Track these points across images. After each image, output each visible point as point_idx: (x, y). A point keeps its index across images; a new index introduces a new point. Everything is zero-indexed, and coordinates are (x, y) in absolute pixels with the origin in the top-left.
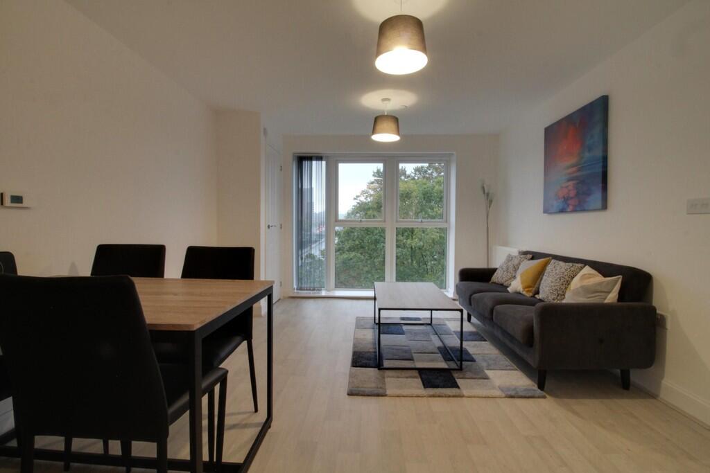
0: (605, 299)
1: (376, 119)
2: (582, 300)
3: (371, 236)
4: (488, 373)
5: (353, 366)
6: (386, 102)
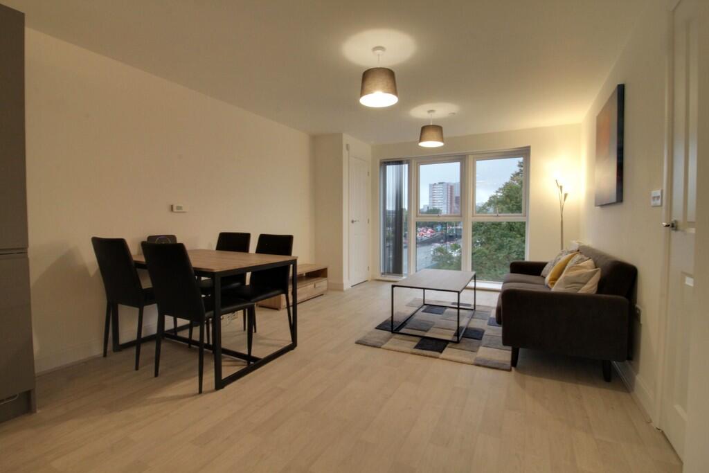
0: (579, 289)
1: (424, 129)
3: (497, 230)
4: (481, 348)
5: (376, 328)
6: (431, 113)
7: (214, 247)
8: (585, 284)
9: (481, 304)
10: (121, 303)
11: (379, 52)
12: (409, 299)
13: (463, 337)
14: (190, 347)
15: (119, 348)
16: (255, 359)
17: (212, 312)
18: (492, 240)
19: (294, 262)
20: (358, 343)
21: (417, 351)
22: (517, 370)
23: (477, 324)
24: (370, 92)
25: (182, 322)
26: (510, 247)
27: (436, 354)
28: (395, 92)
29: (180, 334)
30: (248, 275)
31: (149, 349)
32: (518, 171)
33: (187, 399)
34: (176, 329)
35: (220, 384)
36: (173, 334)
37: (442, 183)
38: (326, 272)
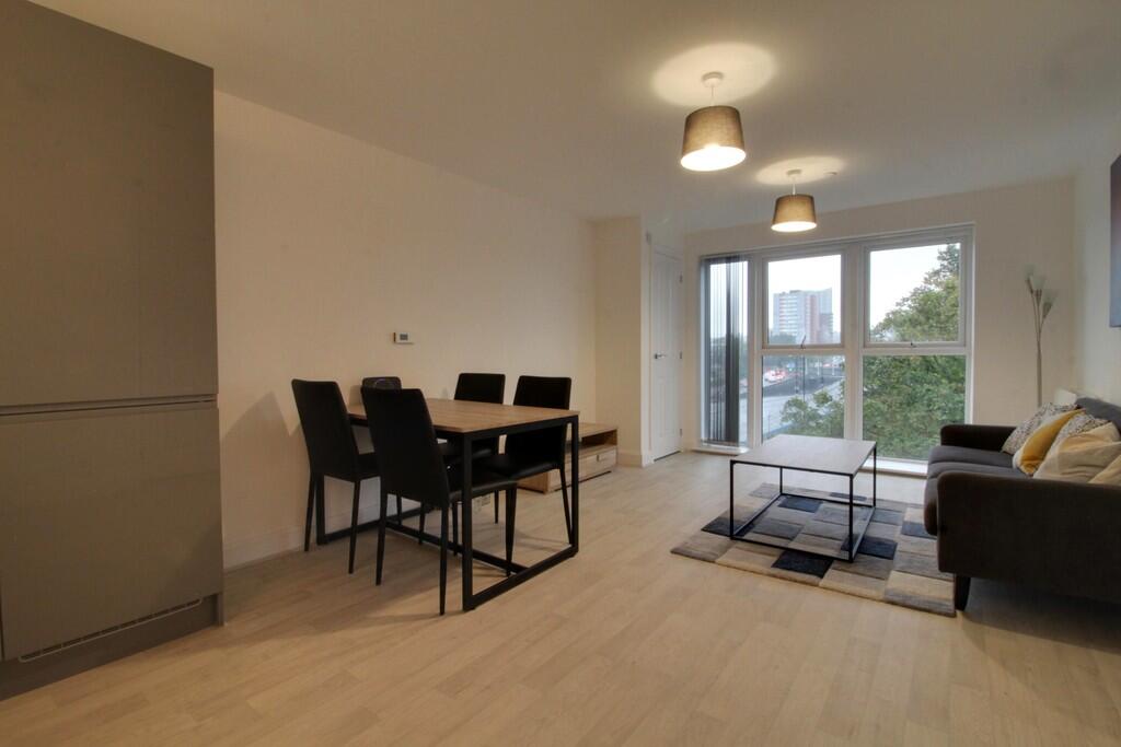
0: (1091, 478)
1: (779, 202)
2: (1054, 476)
3: (903, 370)
4: (894, 574)
5: (703, 530)
6: (793, 175)
7: (452, 395)
8: (1104, 467)
9: (885, 498)
10: (328, 475)
11: (714, 80)
12: (754, 485)
13: (858, 552)
14: (420, 543)
15: (325, 539)
16: (518, 568)
17: (459, 492)
18: (893, 388)
19: (574, 420)
20: (674, 552)
21: (777, 571)
22: (967, 616)
23: (880, 532)
24: (697, 147)
25: (409, 504)
26: (930, 400)
27: (813, 578)
28: (741, 144)
29: (406, 523)
30: (503, 439)
31: (367, 543)
32: (938, 267)
33: (423, 622)
34: (401, 515)
35: (471, 602)
36: (397, 523)
37: (795, 292)
38: (616, 437)
